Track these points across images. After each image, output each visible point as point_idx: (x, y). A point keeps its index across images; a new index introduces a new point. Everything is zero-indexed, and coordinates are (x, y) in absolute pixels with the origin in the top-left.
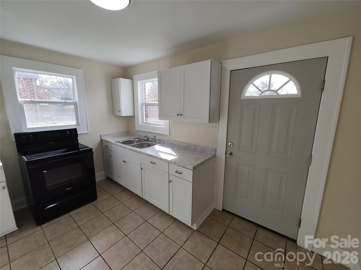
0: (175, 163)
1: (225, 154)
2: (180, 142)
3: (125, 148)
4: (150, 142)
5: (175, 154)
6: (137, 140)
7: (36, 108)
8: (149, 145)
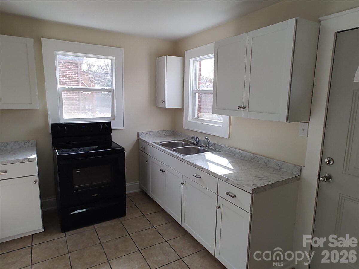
0: (227, 180)
1: (317, 177)
2: (244, 151)
3: (164, 151)
4: (200, 147)
5: (232, 167)
6: (183, 142)
7: (79, 97)
8: (199, 152)
